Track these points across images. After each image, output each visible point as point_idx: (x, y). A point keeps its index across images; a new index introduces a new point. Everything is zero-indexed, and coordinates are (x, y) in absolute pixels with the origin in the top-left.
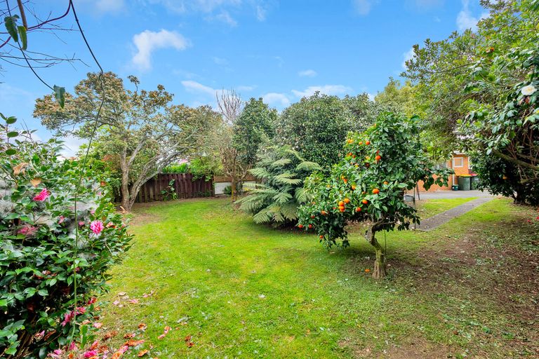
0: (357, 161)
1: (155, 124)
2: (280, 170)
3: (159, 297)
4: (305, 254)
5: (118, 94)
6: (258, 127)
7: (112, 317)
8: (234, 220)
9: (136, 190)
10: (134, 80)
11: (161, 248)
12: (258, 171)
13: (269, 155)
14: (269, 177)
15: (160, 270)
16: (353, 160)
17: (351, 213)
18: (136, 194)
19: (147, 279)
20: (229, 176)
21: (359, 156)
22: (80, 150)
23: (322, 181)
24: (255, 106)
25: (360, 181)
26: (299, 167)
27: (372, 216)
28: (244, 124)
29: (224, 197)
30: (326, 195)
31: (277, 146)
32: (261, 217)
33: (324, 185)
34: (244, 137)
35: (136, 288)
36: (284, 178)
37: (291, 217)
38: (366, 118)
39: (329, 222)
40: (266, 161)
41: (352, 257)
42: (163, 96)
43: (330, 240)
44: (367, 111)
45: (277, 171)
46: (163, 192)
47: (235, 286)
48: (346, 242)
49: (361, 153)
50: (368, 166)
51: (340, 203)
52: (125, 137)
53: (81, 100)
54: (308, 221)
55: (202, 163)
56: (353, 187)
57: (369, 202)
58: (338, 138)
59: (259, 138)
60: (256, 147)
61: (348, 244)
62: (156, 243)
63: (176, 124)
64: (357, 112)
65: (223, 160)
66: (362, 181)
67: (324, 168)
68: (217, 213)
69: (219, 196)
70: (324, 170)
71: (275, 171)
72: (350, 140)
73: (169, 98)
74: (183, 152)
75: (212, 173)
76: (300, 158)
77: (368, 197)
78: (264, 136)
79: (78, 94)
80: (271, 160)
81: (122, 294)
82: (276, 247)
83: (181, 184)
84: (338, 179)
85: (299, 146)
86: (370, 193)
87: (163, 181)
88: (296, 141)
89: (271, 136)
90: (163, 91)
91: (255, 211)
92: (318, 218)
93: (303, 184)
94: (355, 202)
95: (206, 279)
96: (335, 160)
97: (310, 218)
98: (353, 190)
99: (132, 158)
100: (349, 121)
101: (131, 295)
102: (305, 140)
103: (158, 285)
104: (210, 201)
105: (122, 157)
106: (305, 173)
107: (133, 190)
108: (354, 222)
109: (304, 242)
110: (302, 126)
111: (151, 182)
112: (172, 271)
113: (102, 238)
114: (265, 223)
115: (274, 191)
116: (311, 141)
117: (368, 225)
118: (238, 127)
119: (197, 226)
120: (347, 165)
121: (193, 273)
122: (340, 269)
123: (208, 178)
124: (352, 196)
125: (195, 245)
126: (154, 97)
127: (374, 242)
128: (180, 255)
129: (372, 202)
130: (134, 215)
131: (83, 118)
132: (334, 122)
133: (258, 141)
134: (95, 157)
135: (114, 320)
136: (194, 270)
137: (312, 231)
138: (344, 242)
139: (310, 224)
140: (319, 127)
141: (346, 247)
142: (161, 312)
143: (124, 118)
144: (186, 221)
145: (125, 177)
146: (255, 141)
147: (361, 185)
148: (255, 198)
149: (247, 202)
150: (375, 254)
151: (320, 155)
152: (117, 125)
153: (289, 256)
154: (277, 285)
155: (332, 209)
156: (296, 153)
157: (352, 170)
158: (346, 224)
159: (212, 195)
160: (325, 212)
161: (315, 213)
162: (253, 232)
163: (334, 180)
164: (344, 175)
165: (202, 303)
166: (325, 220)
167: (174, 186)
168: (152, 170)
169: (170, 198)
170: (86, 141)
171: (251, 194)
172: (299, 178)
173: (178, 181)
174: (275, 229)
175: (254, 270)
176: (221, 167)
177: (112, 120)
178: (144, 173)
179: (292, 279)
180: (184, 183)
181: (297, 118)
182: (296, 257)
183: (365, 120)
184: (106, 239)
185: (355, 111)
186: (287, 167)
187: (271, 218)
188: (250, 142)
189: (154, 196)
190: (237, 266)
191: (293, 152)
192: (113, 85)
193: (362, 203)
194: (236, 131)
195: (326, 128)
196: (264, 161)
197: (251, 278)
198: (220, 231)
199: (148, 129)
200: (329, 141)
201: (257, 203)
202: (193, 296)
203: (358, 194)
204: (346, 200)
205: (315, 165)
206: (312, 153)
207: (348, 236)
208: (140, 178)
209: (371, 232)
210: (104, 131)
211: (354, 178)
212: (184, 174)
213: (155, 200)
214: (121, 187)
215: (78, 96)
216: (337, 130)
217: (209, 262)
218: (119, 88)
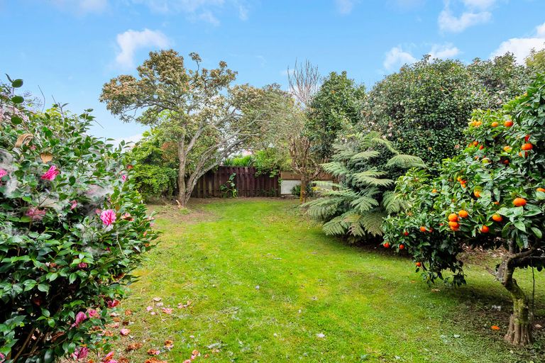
0: (486, 154)
1: (215, 107)
2: (363, 166)
3: (195, 311)
4: (391, 285)
5: (178, 74)
6: (338, 110)
7: (141, 324)
8: (299, 227)
9: (193, 183)
10: (196, 57)
11: (210, 251)
12: (333, 167)
13: (350, 146)
14: (348, 175)
15: (203, 277)
16: (480, 152)
17: (470, 233)
18: (193, 187)
19: (187, 286)
20: (299, 172)
21: (491, 146)
22: (143, 137)
23: (425, 183)
24: (336, 84)
25: (490, 184)
26: (390, 163)
27: (509, 242)
28: (319, 106)
29: (291, 198)
30: (429, 203)
31: (361, 134)
32: (334, 227)
33: (427, 189)
34: (319, 123)
35: (173, 295)
36: (368, 176)
37: (374, 231)
38: (509, 92)
39: (432, 244)
40: (345, 154)
41: (469, 302)
42: (224, 74)
43: (432, 270)
44: (511, 81)
45: (359, 167)
46: (223, 188)
47: (287, 313)
48: (460, 278)
49: (494, 141)
50: (506, 161)
51: (452, 216)
52: (184, 122)
53: (143, 83)
54: (397, 238)
55: (268, 156)
56: (476, 193)
57: (505, 219)
58: (456, 122)
59: (339, 124)
60: (334, 136)
61: (464, 282)
62: (205, 245)
63: (238, 107)
64: (492, 84)
65: (292, 153)
66: (494, 185)
67: (431, 165)
68: (280, 216)
69: (285, 197)
70: (430, 169)
71: (356, 167)
72: (475, 123)
73: (232, 76)
74: (245, 141)
75: (278, 168)
76: (393, 150)
77: (503, 211)
78: (345, 121)
79: (141, 76)
80: (351, 152)
81: (156, 299)
82: (350, 269)
83: (243, 179)
84: (451, 182)
85: (393, 133)
86: (509, 205)
87: (223, 175)
88: (388, 127)
89: (355, 121)
90: (226, 69)
91: (327, 218)
92: (414, 236)
93: (395, 186)
94: (479, 217)
95: (253, 297)
96: (450, 152)
97: (401, 235)
98: (476, 199)
99: (190, 146)
100: (475, 95)
101: (166, 302)
102: (402, 125)
103: (198, 295)
104: (274, 202)
105: (180, 145)
106: (399, 171)
107: (190, 183)
108: (476, 249)
109: (392, 268)
110: (399, 106)
111: (209, 175)
112: (215, 281)
113: (113, 231)
114: (338, 236)
115: (352, 194)
116: (412, 126)
117: (501, 256)
118: (312, 110)
119: (253, 230)
120: (469, 160)
121: (240, 287)
122: (446, 317)
123: (274, 173)
124: (474, 207)
125: (248, 254)
126: (216, 76)
127: (510, 284)
128: (228, 263)
129: (512, 219)
130: (189, 211)
131: (145, 102)
132: (451, 98)
133: (337, 127)
134: (155, 144)
135: (142, 329)
136: (241, 283)
137: (405, 254)
138: (456, 277)
139: (401, 243)
140: (426, 106)
141: (459, 284)
142: (193, 330)
143: (184, 102)
144: (243, 223)
145: (182, 167)
146: (333, 129)
147: (492, 191)
148: (326, 202)
149: (317, 206)
150: (512, 304)
151: (424, 147)
152: (177, 110)
153: (366, 285)
154: (344, 324)
155: (438, 226)
156: (388, 144)
157: (477, 167)
158: (461, 250)
159: (277, 194)
160: (426, 228)
161: (410, 229)
162: (321, 246)
163: (444, 181)
164: (462, 173)
165: (242, 328)
166: (425, 240)
167: (235, 181)
168: (210, 161)
169: (230, 195)
170: (148, 128)
171: (324, 197)
172: (391, 178)
173: (239, 175)
174: (351, 245)
175: (316, 296)
176: (290, 161)
177: (171, 103)
178: (201, 164)
179: (367, 318)
180: (245, 179)
181: (393, 94)
182: (378, 287)
183: (506, 94)
184: (118, 233)
185: (490, 81)
186: (373, 161)
187: (346, 230)
188: (327, 129)
189: (213, 191)
190: (294, 288)
191: (384, 141)
192: (174, 65)
193: (491, 219)
194: (310, 116)
195: (436, 107)
196: (342, 153)
197: (311, 306)
198: (281, 239)
199: (208, 113)
200: (440, 127)
201: (329, 208)
202: (233, 317)
203: (486, 205)
204: (462, 212)
205: (416, 161)
206: (412, 143)
207: (463, 268)
208: (198, 169)
209: (506, 268)
210: (165, 116)
211: (479, 179)
212: (246, 168)
213: (213, 196)
214: (177, 178)
215: (141, 79)
216: (455, 109)
217: (260, 276)
218: (179, 68)
